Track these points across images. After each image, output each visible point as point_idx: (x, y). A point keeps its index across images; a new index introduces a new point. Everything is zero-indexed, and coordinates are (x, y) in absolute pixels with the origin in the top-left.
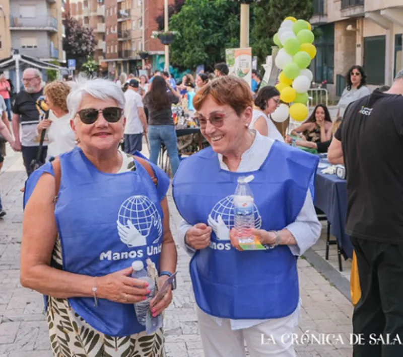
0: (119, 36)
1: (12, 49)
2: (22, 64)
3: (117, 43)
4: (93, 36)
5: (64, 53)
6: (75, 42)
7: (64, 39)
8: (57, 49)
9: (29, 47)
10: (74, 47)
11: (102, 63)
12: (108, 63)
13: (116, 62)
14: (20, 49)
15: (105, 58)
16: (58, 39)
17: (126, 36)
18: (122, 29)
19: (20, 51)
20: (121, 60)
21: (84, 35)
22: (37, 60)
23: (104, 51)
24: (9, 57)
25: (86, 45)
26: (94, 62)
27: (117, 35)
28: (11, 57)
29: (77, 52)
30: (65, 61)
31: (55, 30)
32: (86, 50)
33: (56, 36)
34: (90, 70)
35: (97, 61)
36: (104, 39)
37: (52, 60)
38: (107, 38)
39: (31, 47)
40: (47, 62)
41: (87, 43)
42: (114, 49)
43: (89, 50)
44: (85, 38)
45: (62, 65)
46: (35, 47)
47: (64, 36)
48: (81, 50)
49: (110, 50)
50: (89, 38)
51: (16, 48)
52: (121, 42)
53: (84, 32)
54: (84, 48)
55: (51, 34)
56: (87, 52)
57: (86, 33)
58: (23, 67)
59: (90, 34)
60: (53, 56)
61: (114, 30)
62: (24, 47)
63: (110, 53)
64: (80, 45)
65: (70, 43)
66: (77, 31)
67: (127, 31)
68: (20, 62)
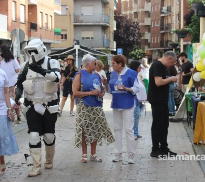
0: (162, 29)
1: (74, 40)
2: (80, 52)
3: (160, 34)
4: (139, 29)
5: (115, 43)
6: (124, 34)
7: (115, 31)
8: (109, 40)
9: (87, 38)
10: (123, 38)
11: (147, 51)
12: (152, 51)
13: (159, 50)
14: (81, 40)
15: (149, 47)
16: (110, 32)
17: (167, 28)
18: (165, 23)
19: (80, 42)
20: (163, 49)
21: (131, 28)
22: (91, 49)
23: (149, 41)
24: (71, 46)
25: (133, 37)
26: (141, 51)
27: (160, 28)
28: (73, 47)
29: (125, 42)
30: (115, 50)
31: (107, 24)
32: (133, 41)
33: (108, 30)
34: (137, 57)
35: (144, 49)
36: (149, 31)
37: (104, 49)
38: (151, 30)
39: (89, 38)
40: (100, 50)
41: (134, 35)
42: (158, 40)
43: (135, 40)
44: (132, 31)
45: (113, 52)
46: (92, 38)
47: (115, 29)
48: (129, 40)
49: (154, 41)
50: (135, 31)
51: (78, 39)
52: (163, 34)
53: (131, 26)
54: (131, 39)
55: (105, 28)
56: (133, 42)
57: (133, 27)
58: (82, 54)
59: (136, 27)
60: (105, 46)
61: (158, 24)
62: (83, 38)
63: (154, 43)
64: (128, 37)
65: (120, 35)
66: (126, 24)
67: (168, 24)
68: (79, 50)
